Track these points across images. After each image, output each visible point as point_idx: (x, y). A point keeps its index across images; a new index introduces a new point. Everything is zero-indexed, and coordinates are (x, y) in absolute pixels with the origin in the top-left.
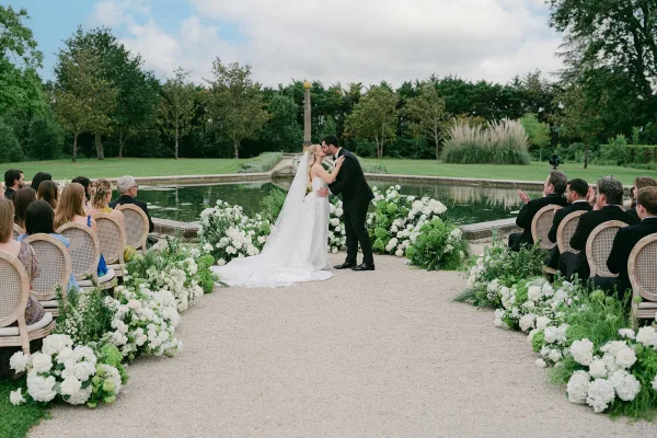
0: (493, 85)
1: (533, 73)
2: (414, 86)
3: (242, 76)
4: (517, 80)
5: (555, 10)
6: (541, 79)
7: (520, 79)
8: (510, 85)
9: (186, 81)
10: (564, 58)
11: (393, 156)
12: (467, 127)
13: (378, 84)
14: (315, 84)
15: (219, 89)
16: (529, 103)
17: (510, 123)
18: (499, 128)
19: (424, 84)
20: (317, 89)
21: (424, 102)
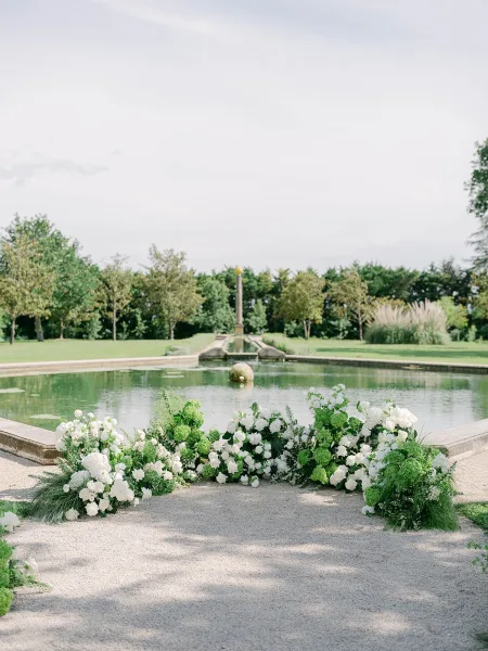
0: (411, 271)
1: (448, 260)
2: (338, 272)
3: (177, 261)
4: (432, 266)
5: (475, 196)
6: (454, 266)
7: (436, 265)
8: (426, 271)
9: (124, 267)
10: (475, 246)
11: (318, 336)
12: (390, 308)
13: (304, 270)
14: (246, 270)
15: (155, 274)
16: (445, 288)
17: (430, 305)
18: (420, 311)
19: (347, 269)
20: (247, 274)
21: (348, 287)
